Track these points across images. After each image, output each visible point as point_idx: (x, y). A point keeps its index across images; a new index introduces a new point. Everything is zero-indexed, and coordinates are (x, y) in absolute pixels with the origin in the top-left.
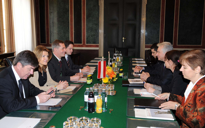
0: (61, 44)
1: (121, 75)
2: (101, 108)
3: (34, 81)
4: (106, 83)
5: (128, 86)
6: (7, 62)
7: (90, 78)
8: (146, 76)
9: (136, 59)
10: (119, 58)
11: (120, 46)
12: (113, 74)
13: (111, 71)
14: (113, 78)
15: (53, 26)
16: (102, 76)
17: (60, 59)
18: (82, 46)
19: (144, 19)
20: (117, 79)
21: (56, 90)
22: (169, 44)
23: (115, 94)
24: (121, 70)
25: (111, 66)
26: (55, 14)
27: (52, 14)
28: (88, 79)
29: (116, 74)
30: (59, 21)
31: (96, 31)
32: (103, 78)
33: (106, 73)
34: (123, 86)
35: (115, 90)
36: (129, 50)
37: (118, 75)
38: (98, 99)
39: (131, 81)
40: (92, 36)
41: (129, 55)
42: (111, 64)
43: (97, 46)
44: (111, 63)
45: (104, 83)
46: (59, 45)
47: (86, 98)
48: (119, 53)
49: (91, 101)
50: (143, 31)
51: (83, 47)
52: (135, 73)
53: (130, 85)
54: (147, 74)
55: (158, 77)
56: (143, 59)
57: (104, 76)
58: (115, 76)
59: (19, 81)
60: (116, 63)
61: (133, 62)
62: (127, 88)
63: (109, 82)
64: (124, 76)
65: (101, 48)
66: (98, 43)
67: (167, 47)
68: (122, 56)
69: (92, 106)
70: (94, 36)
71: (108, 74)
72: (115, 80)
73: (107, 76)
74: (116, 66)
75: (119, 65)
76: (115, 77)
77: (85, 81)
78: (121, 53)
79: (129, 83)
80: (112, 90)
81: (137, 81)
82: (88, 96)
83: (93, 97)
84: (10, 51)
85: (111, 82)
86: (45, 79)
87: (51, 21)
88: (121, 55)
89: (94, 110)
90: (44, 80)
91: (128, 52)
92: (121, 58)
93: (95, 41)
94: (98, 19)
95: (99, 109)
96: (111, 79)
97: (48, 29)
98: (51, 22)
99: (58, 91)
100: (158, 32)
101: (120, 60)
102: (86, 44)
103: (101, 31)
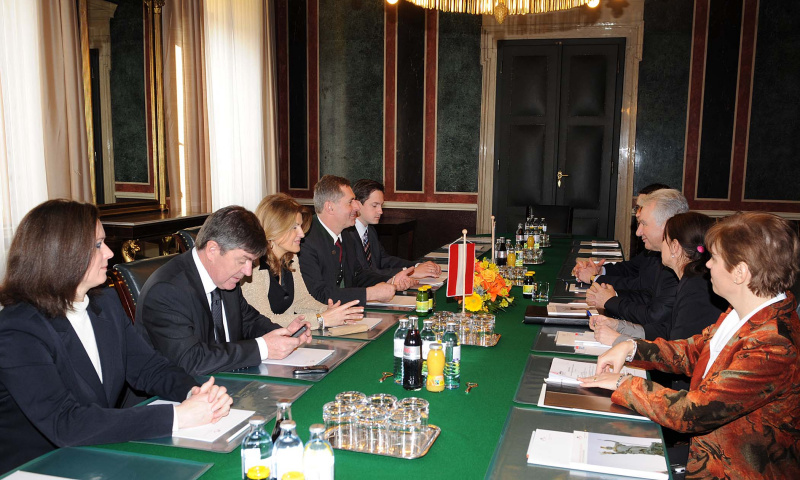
0: (344, 188)
1: (529, 289)
2: (440, 378)
3: (257, 295)
4: (476, 313)
5: (542, 324)
6: (184, 240)
7: (426, 294)
8: (603, 294)
9: (594, 244)
10: (536, 237)
11: (548, 201)
12: (499, 287)
13: (494, 276)
14: (499, 298)
15: (333, 133)
16: (460, 290)
17: (340, 236)
18: (422, 199)
19: (630, 111)
20: (511, 300)
21: (321, 326)
22: (674, 195)
23: (495, 343)
24: (530, 274)
25: (501, 262)
26: (341, 92)
27: (329, 94)
29: (509, 284)
30: (350, 116)
31: (470, 150)
32: (464, 295)
33: (477, 281)
34: (528, 323)
35: (496, 330)
36: (577, 213)
37: (515, 291)
38: (432, 349)
39: (554, 310)
40: (455, 166)
41: (578, 229)
42: (502, 256)
44: (502, 253)
45: (467, 311)
46: (339, 191)
48: (539, 223)
50: (626, 152)
51: (425, 201)
52: (578, 285)
53: (547, 320)
54: (607, 288)
55: (646, 300)
56: (617, 245)
57: (469, 290)
58: (504, 292)
59: (212, 293)
60: (521, 253)
61: (581, 251)
62: (536, 327)
63: (485, 309)
64: (537, 293)
65: (483, 204)
66: (476, 190)
67: (667, 205)
68: (547, 233)
70: (462, 165)
71: (484, 284)
72: (504, 304)
73: (479, 292)
74: (519, 263)
75: (533, 260)
76: (507, 293)
77: (411, 306)
78: (545, 223)
79: (546, 315)
80: (488, 333)
81: (572, 309)
82: (403, 341)
84: (196, 210)
85: (492, 308)
86: (286, 295)
87: (323, 118)
88: (544, 228)
89: (420, 381)
90: (286, 298)
91: (574, 223)
92: (541, 238)
93: (466, 183)
94: (476, 109)
95: (435, 381)
96: (493, 299)
97: (314, 141)
98: (325, 121)
100: (679, 156)
101: (537, 246)
102: (435, 193)
103: (487, 149)
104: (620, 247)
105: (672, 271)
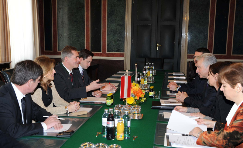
0: (73, 52)
1: (151, 94)
2: (122, 135)
4: (131, 105)
5: (159, 109)
7: (110, 97)
8: (183, 96)
9: (174, 74)
10: (151, 71)
11: (153, 56)
12: (140, 93)
13: (138, 89)
14: (140, 98)
15: (63, 27)
16: (125, 95)
17: (72, 71)
18: (101, 55)
19: (186, 19)
20: (145, 99)
21: (67, 112)
23: (141, 118)
24: (152, 87)
26: (66, 10)
27: (61, 11)
28: (107, 99)
29: (144, 92)
31: (121, 35)
32: (127, 97)
33: (132, 91)
34: (153, 108)
35: (141, 113)
36: (166, 61)
37: (146, 95)
38: (119, 122)
39: (163, 103)
40: (115, 42)
41: (166, 67)
43: (122, 55)
44: (138, 78)
45: (128, 104)
46: (71, 53)
47: (104, 121)
48: (151, 65)
49: (111, 125)
53: (161, 107)
54: (184, 93)
55: (200, 98)
57: (129, 95)
58: (142, 96)
60: (146, 78)
61: (169, 77)
62: (157, 110)
63: (135, 103)
64: (155, 95)
65: (127, 57)
66: (124, 51)
67: (208, 59)
68: (154, 69)
69: (112, 131)
70: (118, 41)
71: (134, 92)
72: (143, 101)
73: (133, 96)
74: (146, 83)
75: (150, 81)
76: (143, 96)
77: (104, 102)
78: (153, 65)
79: (161, 105)
80: (138, 114)
81: (171, 102)
82: (107, 119)
83: (113, 120)
84: (4, 60)
85: (138, 103)
88: (153, 67)
89: (114, 136)
91: (164, 65)
92: (153, 72)
93: (120, 49)
94: (123, 18)
95: (120, 135)
96: (138, 99)
97: (55, 31)
99: (70, 113)
100: (206, 37)
101: (151, 75)
102: (107, 52)
103: (128, 35)
104: (184, 75)
105: (214, 87)
